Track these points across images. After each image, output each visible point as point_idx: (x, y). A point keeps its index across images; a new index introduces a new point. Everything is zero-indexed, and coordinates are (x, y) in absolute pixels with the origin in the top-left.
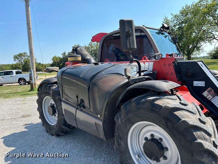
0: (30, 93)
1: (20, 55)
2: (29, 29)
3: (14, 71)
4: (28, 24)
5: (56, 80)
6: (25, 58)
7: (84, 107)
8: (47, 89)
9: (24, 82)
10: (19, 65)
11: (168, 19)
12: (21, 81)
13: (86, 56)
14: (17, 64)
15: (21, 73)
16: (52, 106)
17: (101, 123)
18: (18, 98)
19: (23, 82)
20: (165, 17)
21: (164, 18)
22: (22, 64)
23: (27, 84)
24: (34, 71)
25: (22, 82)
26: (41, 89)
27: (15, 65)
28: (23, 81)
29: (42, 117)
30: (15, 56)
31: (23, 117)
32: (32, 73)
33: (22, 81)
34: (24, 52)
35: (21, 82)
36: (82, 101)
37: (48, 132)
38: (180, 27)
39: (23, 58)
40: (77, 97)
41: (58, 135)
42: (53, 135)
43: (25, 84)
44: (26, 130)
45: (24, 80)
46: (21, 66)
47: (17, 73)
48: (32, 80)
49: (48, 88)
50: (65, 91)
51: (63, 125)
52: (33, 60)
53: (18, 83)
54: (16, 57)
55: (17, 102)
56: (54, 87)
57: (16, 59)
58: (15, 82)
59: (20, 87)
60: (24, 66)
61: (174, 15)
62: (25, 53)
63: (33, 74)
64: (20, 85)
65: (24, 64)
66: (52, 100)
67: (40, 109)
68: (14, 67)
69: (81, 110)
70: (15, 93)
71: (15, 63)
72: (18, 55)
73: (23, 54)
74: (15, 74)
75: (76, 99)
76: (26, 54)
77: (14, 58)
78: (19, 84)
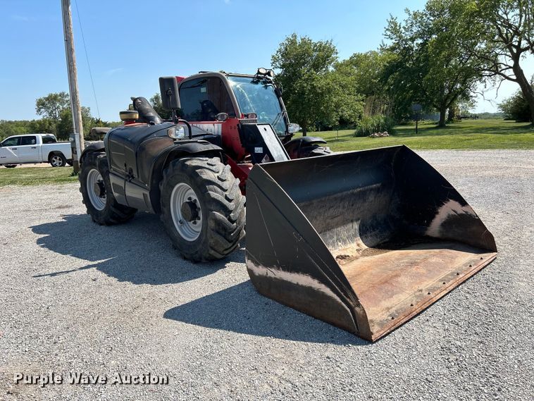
0: (72, 177)
1: (52, 99)
2: (70, 51)
3: (40, 136)
4: (68, 40)
5: (103, 147)
6: (63, 108)
7: (133, 178)
8: (91, 159)
9: (61, 162)
10: (50, 124)
12: (54, 159)
13: (148, 112)
14: (45, 121)
15: (54, 141)
16: (100, 184)
17: (147, 193)
18: (50, 186)
19: (60, 160)
22: (55, 122)
23: (67, 165)
24: (80, 137)
25: (57, 162)
26: (84, 159)
27: (39, 122)
28: (58, 158)
29: (86, 201)
30: (40, 100)
31: (60, 207)
32: (77, 139)
33: (56, 158)
34: (61, 92)
35: (54, 161)
36: (131, 171)
37: (95, 221)
39: (58, 108)
40: (125, 165)
41: (108, 224)
42: (101, 224)
43: (63, 165)
44: (64, 220)
45: (61, 156)
46: (54, 126)
47: (46, 140)
48: (76, 154)
49: (93, 157)
50: (113, 159)
51: (113, 207)
52: (78, 114)
53: (48, 162)
54: (41, 104)
55: (49, 191)
56: (102, 156)
57: (42, 110)
58: (41, 160)
59: (53, 170)
60: (60, 127)
62: (64, 93)
63: (77, 142)
64: (53, 166)
65: (62, 122)
66: (100, 175)
67: (84, 188)
68: (36, 127)
69: (130, 181)
70: (44, 180)
71: (39, 118)
72: (47, 99)
73: (59, 97)
74: (41, 143)
75: (124, 168)
76: (65, 97)
77: (38, 105)
78: (50, 165)
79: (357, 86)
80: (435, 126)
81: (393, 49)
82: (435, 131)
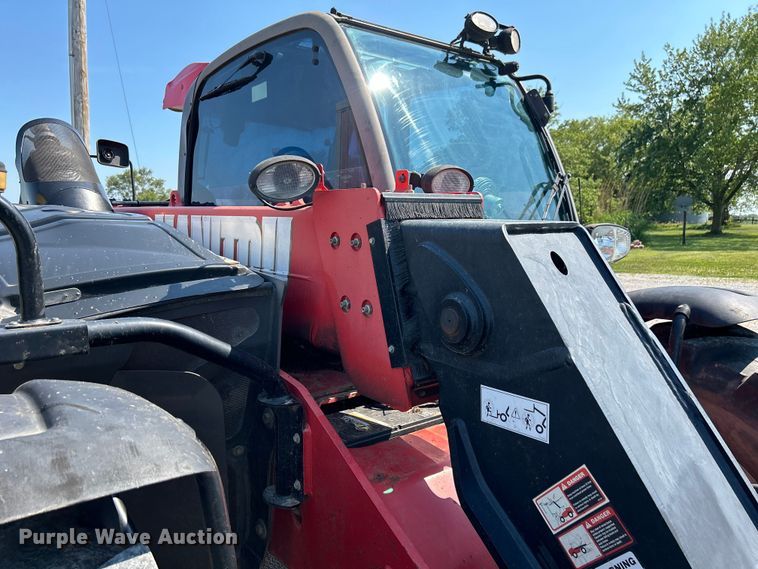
1: (129, 177)
2: (78, 75)
4: (75, 55)
6: (143, 190)
11: (652, 66)
20: (644, 56)
21: (639, 60)
30: (112, 178)
34: (141, 168)
38: (691, 98)
39: (136, 189)
54: (113, 184)
57: (115, 191)
61: (675, 53)
62: (144, 170)
72: (123, 177)
73: (139, 175)
76: (147, 174)
77: (109, 184)
79: (589, 162)
80: (704, 232)
81: (637, 109)
82: (705, 242)
